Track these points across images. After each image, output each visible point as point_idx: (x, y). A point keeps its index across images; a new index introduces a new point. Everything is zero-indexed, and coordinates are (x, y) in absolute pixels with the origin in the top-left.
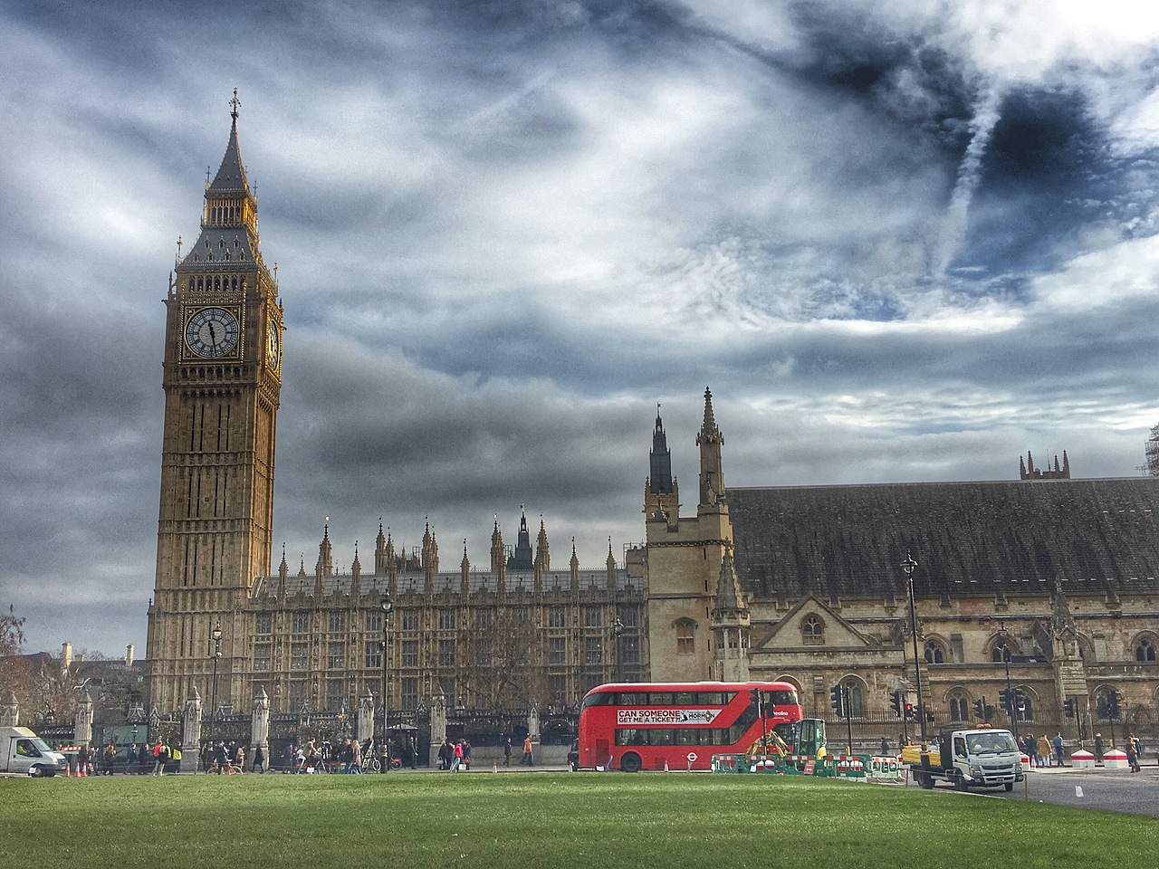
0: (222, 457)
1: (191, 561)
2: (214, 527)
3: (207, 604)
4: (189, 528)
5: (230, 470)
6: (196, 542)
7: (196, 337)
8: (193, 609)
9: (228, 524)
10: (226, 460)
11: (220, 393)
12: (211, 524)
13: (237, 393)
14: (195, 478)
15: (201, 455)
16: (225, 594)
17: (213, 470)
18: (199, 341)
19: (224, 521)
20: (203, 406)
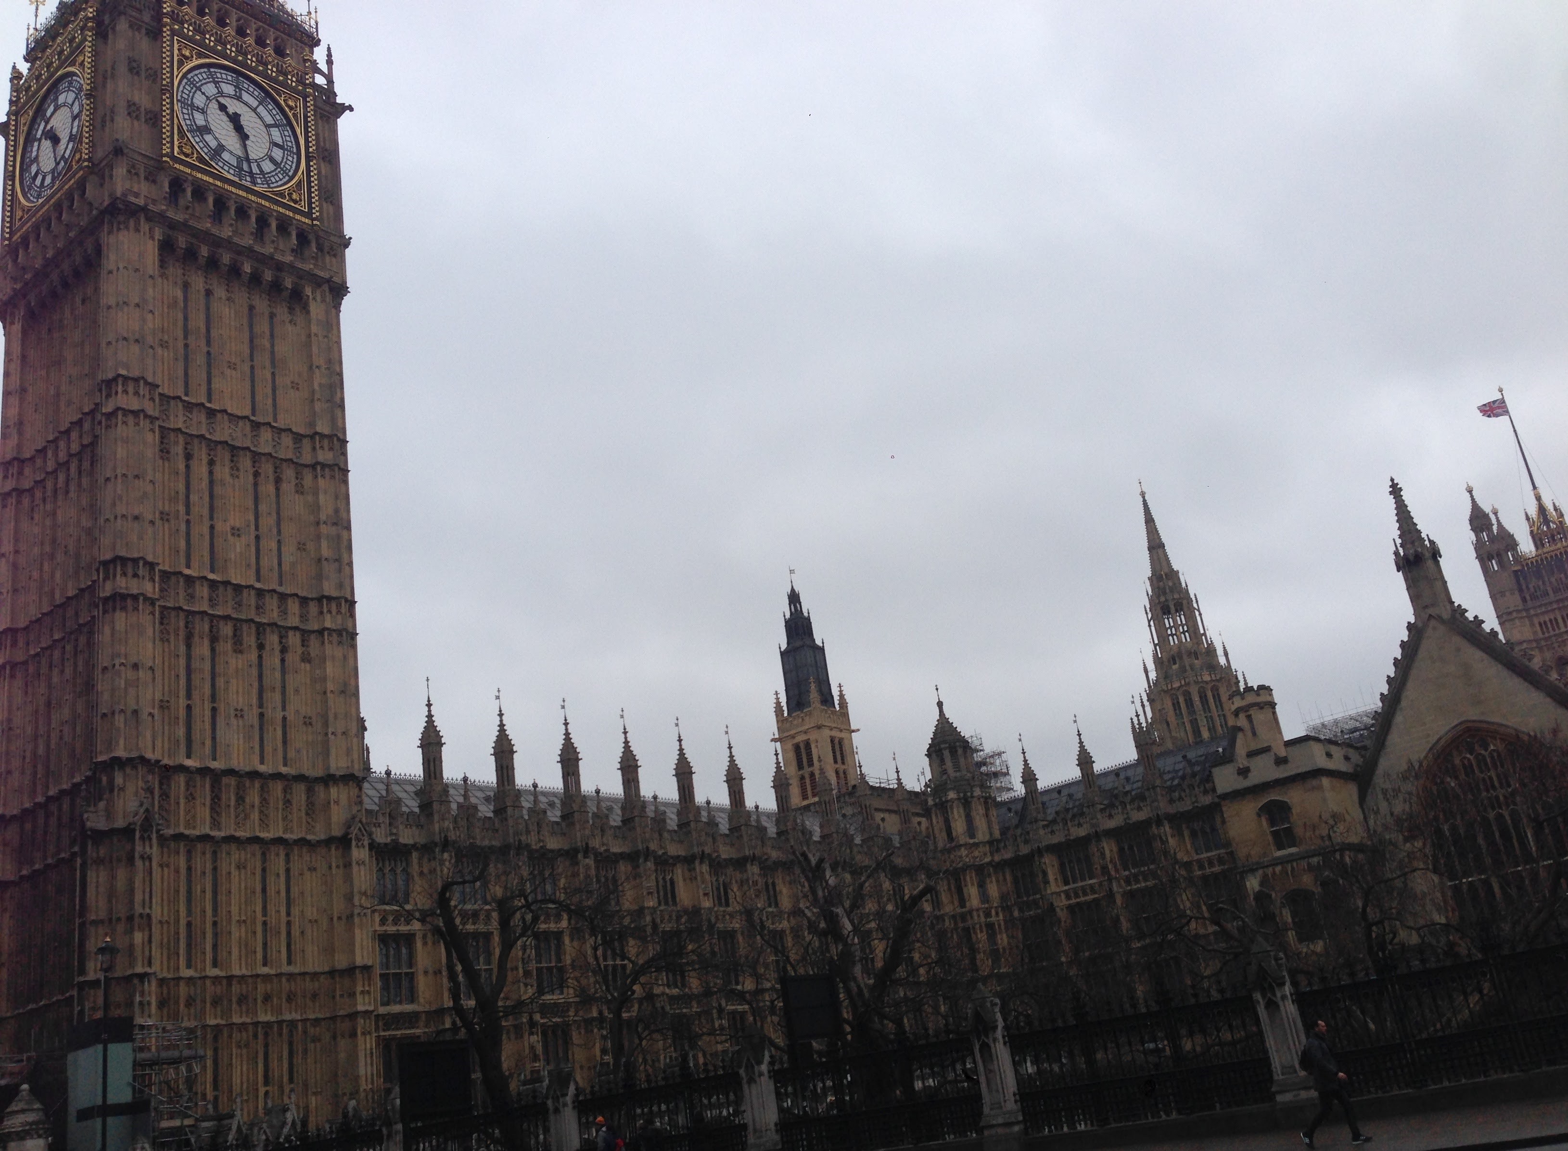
0: (266, 435)
1: (205, 689)
2: (258, 608)
3: (255, 816)
4: (191, 596)
5: (289, 473)
6: (214, 638)
7: (200, 120)
8: (216, 823)
10: (277, 444)
11: (256, 276)
12: (250, 599)
13: (296, 292)
14: (200, 469)
15: (211, 413)
16: (299, 792)
17: (246, 462)
18: (206, 130)
19: (283, 597)
20: (208, 293)
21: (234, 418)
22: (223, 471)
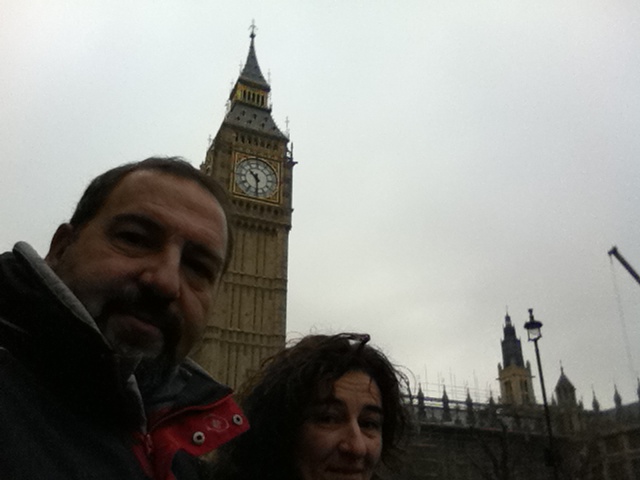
0: (260, 281)
1: (233, 368)
2: (253, 340)
4: (231, 337)
5: (267, 294)
6: (238, 351)
7: (243, 178)
9: (265, 339)
10: (263, 284)
11: (260, 227)
12: (250, 337)
13: (274, 230)
14: (237, 294)
15: (242, 275)
17: (252, 291)
18: (245, 181)
19: (262, 336)
20: (244, 235)
21: (250, 276)
22: (245, 295)
